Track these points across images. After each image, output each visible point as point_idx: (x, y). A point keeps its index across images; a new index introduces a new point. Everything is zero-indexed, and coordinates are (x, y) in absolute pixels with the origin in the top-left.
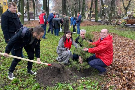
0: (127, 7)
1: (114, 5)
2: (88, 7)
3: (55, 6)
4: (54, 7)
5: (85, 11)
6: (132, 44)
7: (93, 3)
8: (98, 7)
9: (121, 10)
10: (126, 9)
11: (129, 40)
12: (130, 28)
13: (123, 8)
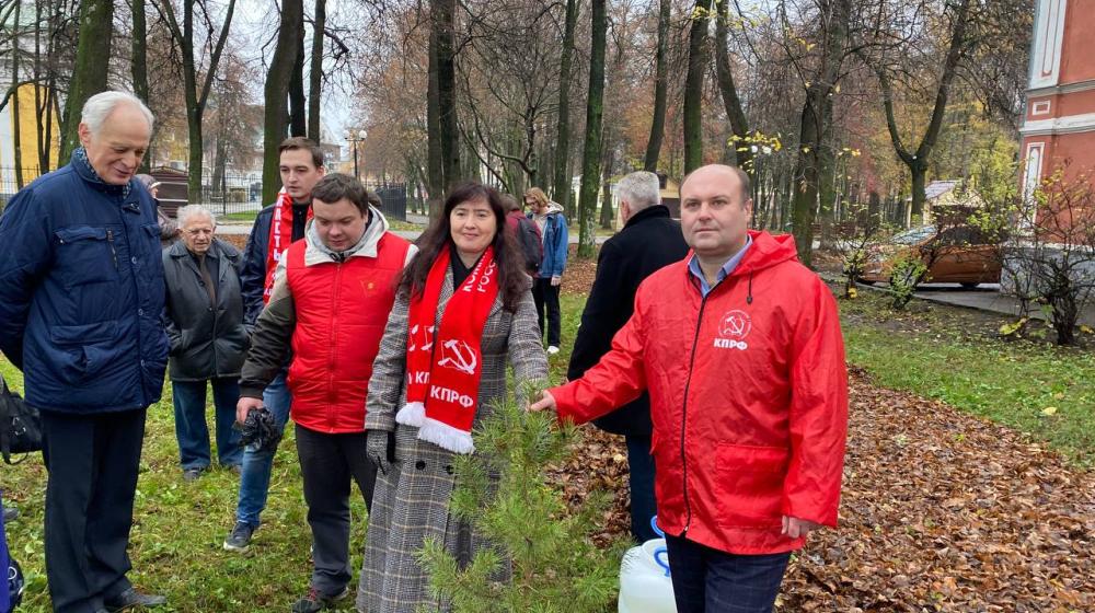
0: (922, 152)
1: (827, 133)
2: (627, 140)
3: (370, 129)
4: (363, 134)
5: (608, 173)
6: (997, 467)
7: (670, 110)
8: (706, 140)
9: (875, 170)
10: (918, 166)
11: (968, 430)
12: (955, 317)
13: (888, 154)
